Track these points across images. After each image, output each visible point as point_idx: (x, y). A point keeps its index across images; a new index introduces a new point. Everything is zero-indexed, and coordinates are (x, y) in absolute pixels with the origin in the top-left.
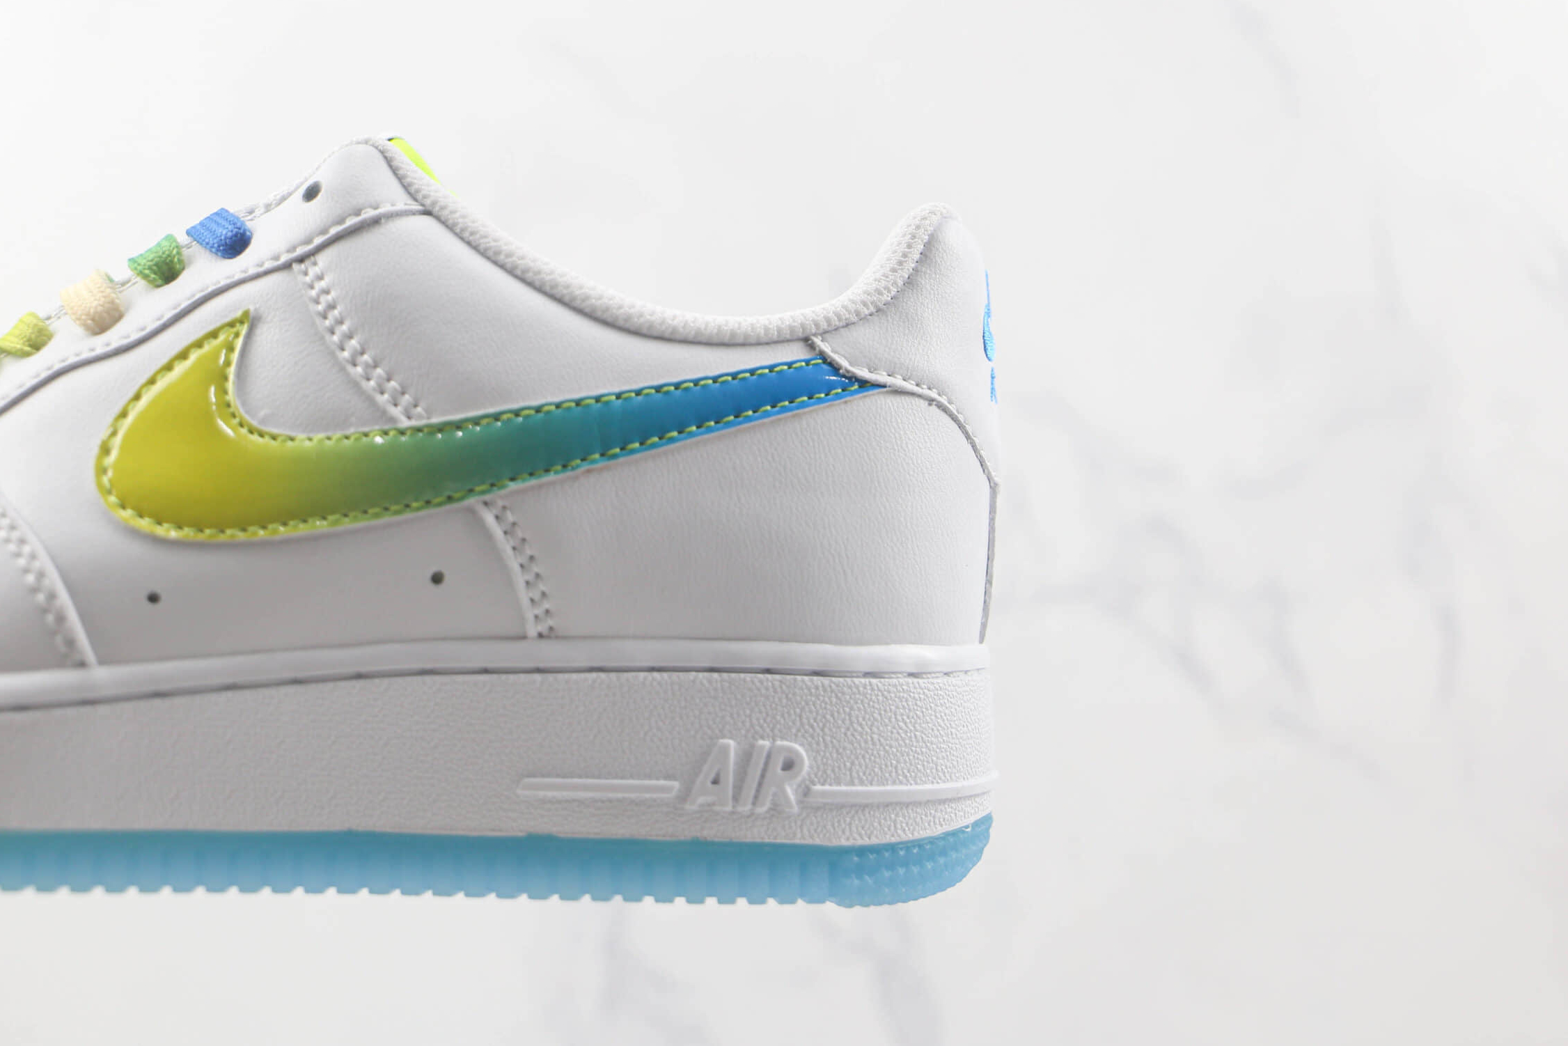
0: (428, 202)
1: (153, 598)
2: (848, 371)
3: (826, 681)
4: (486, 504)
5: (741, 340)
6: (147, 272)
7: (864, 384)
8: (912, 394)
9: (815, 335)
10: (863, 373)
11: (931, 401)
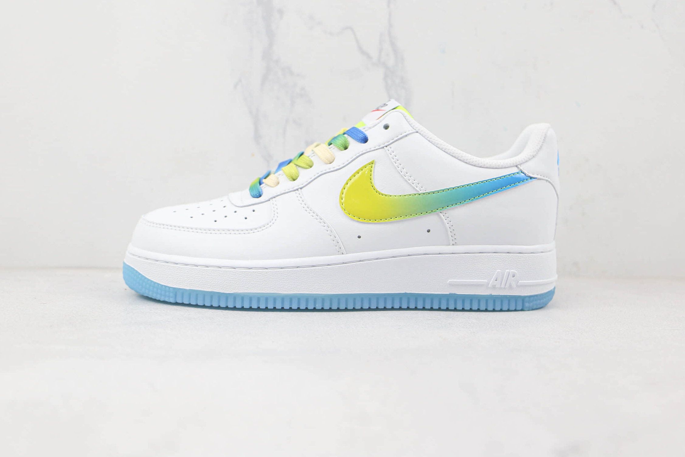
0: (417, 129)
1: (359, 237)
2: (528, 175)
3: (522, 254)
4: (441, 212)
5: (501, 167)
6: (340, 146)
7: (531, 178)
8: (542, 179)
9: (519, 165)
10: (532, 175)
11: (547, 181)
